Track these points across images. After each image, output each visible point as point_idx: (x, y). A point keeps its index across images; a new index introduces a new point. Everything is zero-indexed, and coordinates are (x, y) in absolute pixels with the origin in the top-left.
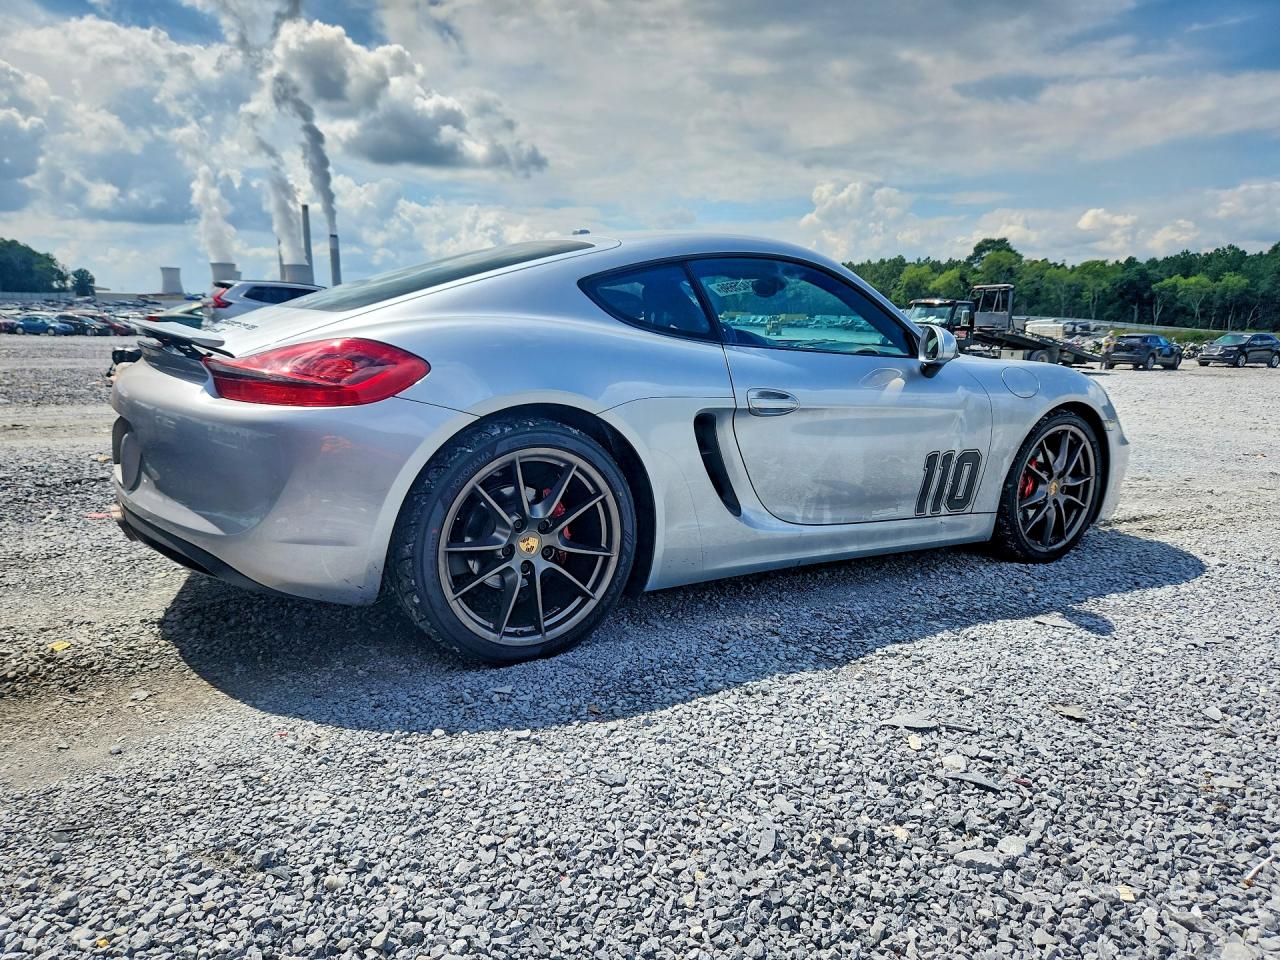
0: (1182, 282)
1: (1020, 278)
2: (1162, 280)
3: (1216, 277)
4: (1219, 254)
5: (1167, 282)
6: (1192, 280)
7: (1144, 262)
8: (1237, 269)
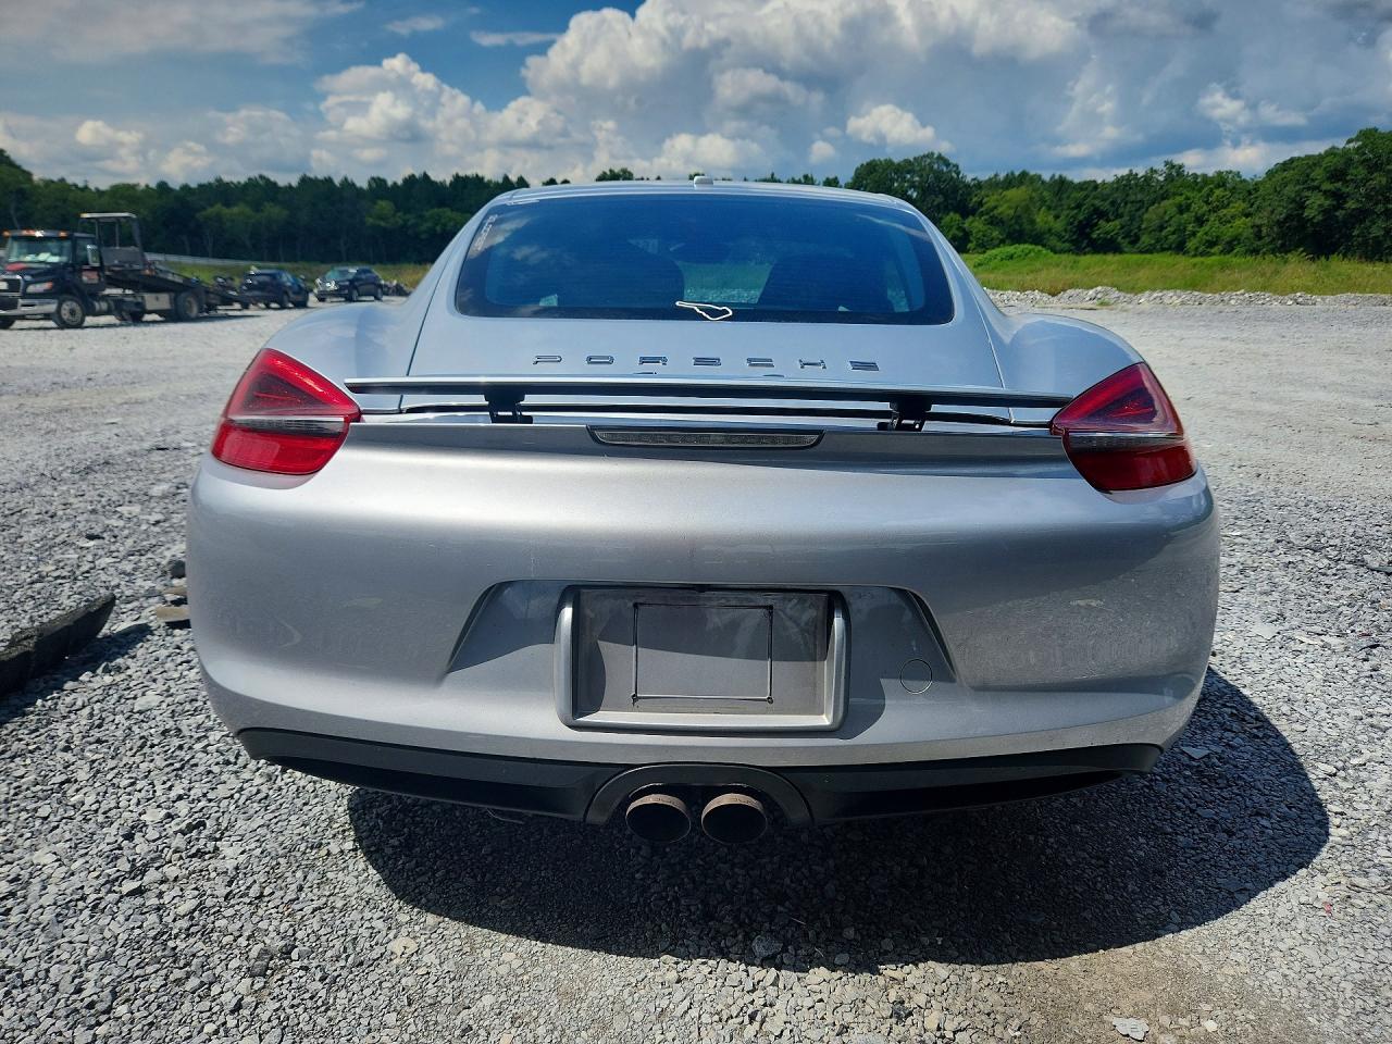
0: (225, 211)
1: (36, 203)
2: (204, 209)
3: (257, 207)
4: (251, 183)
5: (210, 210)
6: (235, 210)
7: (178, 188)
8: (274, 200)
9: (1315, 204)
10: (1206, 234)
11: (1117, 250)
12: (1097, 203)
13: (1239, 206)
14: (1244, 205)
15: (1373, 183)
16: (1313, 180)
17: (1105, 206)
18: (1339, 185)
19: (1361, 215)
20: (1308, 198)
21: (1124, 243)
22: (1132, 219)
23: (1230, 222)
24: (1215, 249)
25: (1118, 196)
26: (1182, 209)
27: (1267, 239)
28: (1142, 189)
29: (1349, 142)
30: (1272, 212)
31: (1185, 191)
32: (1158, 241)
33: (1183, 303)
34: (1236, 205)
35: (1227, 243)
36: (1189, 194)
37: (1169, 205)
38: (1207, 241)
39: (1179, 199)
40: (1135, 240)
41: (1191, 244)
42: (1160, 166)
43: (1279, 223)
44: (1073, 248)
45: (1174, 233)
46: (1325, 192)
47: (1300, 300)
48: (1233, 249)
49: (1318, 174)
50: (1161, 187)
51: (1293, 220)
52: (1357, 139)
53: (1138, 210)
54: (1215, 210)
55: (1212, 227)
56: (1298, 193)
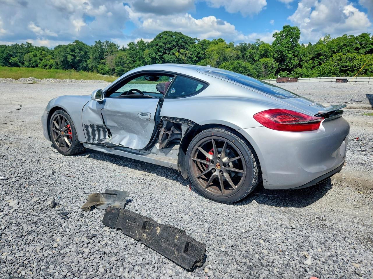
9: (70, 58)
10: (43, 63)
11: (18, 66)
12: (9, 52)
13: (50, 57)
14: (51, 56)
15: (81, 53)
16: (67, 51)
17: (11, 53)
18: (74, 53)
19: (80, 61)
20: (67, 56)
21: (20, 64)
22: (20, 57)
23: (49, 60)
24: (47, 67)
25: (14, 50)
26: (35, 56)
27: (60, 65)
28: (21, 49)
29: (73, 43)
30: (60, 58)
31: (34, 51)
32: (30, 64)
33: (55, 82)
34: (49, 56)
35: (50, 66)
36: (36, 52)
37: (31, 54)
38: (44, 65)
39: (33, 53)
40: (23, 64)
41: (40, 65)
42: (25, 43)
43: (62, 62)
44: (4, 65)
45: (34, 62)
46: (71, 55)
47: (82, 81)
48: (52, 67)
49: (68, 50)
50: (27, 49)
51: (65, 61)
52: (75, 42)
53: (21, 55)
54: (44, 57)
55: (44, 61)
56: (65, 54)
